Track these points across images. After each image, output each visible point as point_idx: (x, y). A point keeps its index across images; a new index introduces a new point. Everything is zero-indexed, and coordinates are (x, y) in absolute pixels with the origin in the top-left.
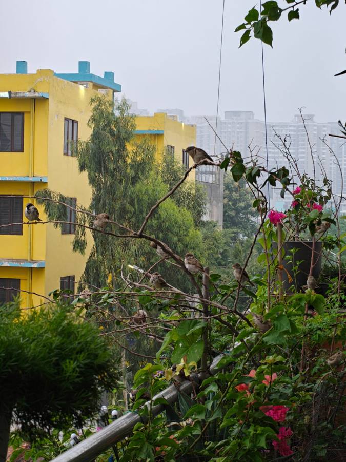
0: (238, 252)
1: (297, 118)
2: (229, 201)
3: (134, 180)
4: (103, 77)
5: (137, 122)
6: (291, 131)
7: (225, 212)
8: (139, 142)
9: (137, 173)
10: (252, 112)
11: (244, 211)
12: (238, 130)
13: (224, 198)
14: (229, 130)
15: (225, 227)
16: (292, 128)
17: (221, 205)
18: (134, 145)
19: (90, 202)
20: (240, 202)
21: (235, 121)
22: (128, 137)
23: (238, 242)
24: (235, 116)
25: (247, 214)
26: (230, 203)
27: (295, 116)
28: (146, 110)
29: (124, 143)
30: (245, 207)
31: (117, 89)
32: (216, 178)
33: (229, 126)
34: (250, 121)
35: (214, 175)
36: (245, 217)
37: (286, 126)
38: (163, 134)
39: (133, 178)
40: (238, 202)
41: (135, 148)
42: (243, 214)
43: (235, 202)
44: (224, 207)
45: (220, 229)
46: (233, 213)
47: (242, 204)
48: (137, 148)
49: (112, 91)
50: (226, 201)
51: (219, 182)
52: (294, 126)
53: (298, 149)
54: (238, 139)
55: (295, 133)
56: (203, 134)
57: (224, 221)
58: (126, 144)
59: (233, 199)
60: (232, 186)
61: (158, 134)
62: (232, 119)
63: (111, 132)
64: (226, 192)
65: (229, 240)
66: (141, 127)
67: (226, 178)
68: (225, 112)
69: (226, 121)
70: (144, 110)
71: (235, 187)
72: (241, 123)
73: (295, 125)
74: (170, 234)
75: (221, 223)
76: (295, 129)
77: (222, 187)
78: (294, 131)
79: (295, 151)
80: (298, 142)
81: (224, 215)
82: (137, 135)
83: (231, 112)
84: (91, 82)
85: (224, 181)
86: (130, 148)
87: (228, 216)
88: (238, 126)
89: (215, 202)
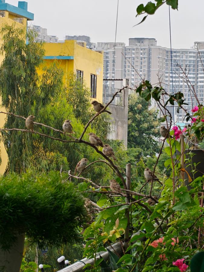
0: (142, 169)
1: (196, 44)
2: (133, 122)
3: (45, 101)
4: (17, 7)
5: (45, 47)
6: (191, 57)
7: (129, 133)
8: (48, 67)
9: (47, 95)
10: (155, 39)
11: (147, 132)
12: (141, 56)
13: (129, 119)
14: (133, 56)
15: (130, 146)
16: (192, 54)
17: (126, 126)
18: (44, 70)
19: (5, 122)
20: (144, 123)
21: (139, 48)
22: (38, 61)
23: (142, 159)
24: (139, 42)
25: (149, 134)
26: (133, 124)
27: (195, 43)
28: (55, 37)
29: (34, 67)
30: (148, 128)
31: (30, 18)
32: (121, 101)
33: (133, 52)
34: (152, 47)
35: (119, 98)
36: (148, 137)
37: (186, 52)
38: (73, 60)
39: (44, 99)
40: (141, 123)
41: (45, 72)
42: (147, 134)
43: (139, 123)
44: (128, 128)
45: (124, 148)
46: (137, 134)
47: (146, 125)
48: (47, 72)
49: (26, 19)
50: (130, 122)
51: (124, 104)
52: (194, 53)
53: (198, 74)
54: (141, 64)
55: (195, 59)
56: (108, 59)
57: (128, 140)
58: (36, 68)
59: (137, 120)
60: (136, 108)
61: (68, 60)
62: (136, 45)
63: (23, 59)
64: (130, 114)
65: (133, 159)
66: (50, 52)
67: (130, 101)
68: (130, 39)
69: (130, 48)
70: (53, 36)
71: (138, 109)
72: (144, 49)
73: (195, 51)
74: (77, 151)
75: (126, 142)
76: (195, 55)
77: (127, 109)
78: (194, 57)
79: (194, 76)
80: (198, 67)
81: (128, 135)
82: (46, 60)
83: (135, 39)
84: (7, 11)
85: (129, 103)
86: (40, 72)
87: (132, 136)
88: (142, 51)
89: (120, 123)
